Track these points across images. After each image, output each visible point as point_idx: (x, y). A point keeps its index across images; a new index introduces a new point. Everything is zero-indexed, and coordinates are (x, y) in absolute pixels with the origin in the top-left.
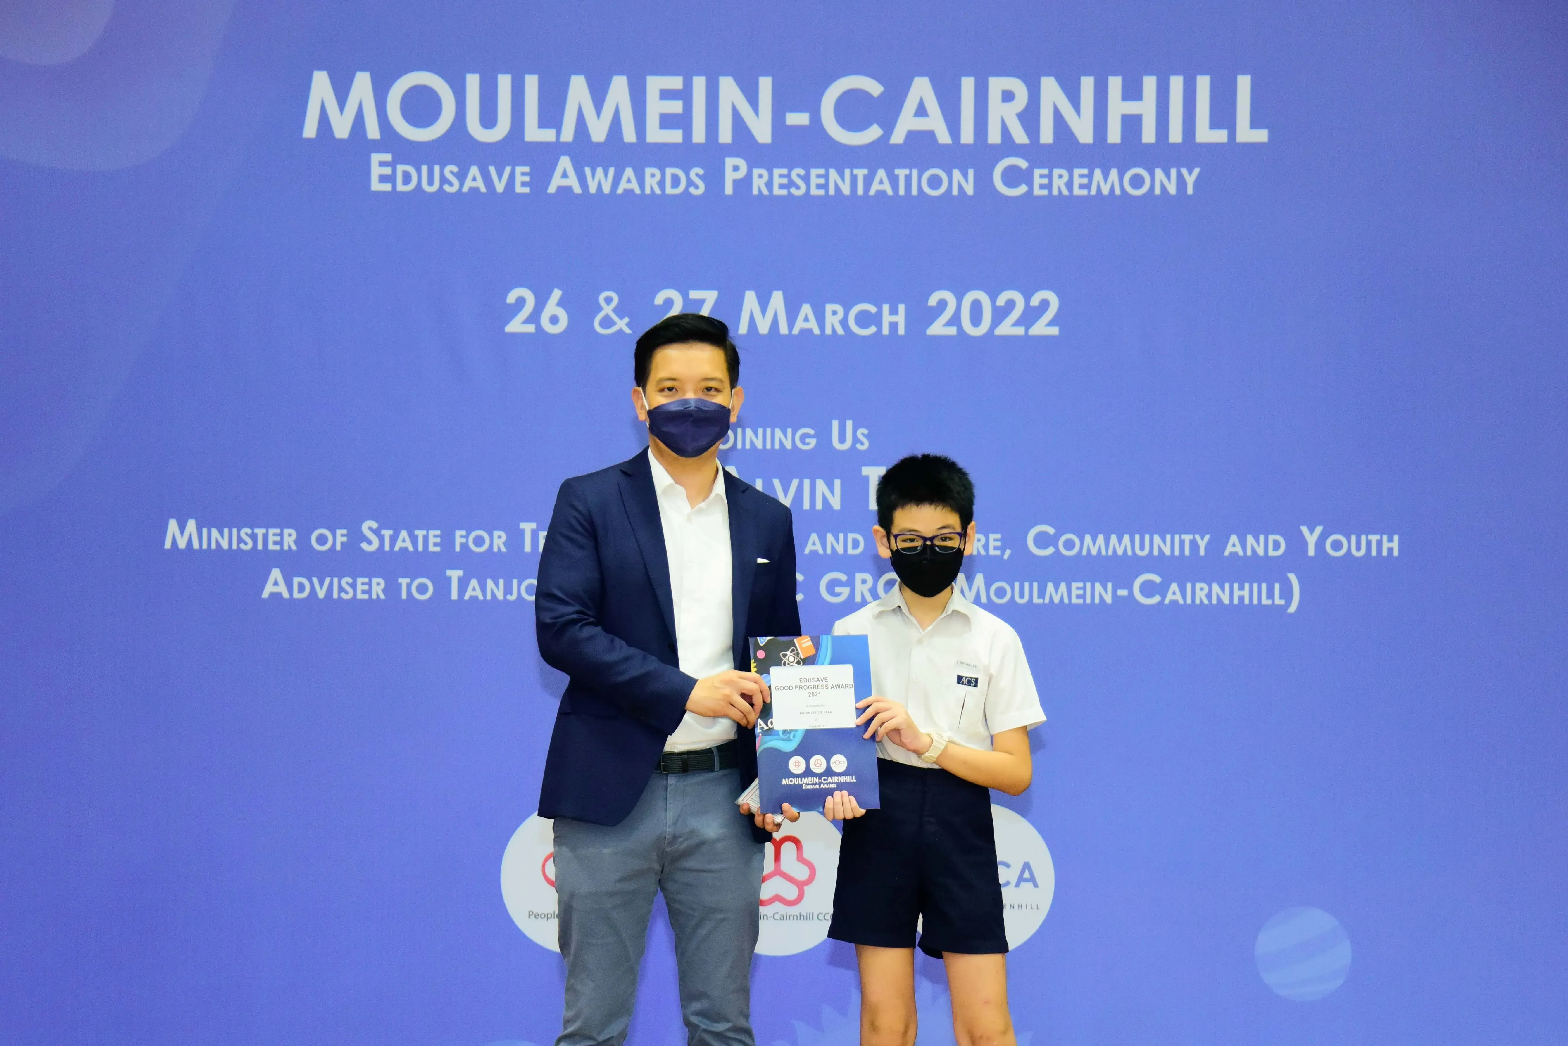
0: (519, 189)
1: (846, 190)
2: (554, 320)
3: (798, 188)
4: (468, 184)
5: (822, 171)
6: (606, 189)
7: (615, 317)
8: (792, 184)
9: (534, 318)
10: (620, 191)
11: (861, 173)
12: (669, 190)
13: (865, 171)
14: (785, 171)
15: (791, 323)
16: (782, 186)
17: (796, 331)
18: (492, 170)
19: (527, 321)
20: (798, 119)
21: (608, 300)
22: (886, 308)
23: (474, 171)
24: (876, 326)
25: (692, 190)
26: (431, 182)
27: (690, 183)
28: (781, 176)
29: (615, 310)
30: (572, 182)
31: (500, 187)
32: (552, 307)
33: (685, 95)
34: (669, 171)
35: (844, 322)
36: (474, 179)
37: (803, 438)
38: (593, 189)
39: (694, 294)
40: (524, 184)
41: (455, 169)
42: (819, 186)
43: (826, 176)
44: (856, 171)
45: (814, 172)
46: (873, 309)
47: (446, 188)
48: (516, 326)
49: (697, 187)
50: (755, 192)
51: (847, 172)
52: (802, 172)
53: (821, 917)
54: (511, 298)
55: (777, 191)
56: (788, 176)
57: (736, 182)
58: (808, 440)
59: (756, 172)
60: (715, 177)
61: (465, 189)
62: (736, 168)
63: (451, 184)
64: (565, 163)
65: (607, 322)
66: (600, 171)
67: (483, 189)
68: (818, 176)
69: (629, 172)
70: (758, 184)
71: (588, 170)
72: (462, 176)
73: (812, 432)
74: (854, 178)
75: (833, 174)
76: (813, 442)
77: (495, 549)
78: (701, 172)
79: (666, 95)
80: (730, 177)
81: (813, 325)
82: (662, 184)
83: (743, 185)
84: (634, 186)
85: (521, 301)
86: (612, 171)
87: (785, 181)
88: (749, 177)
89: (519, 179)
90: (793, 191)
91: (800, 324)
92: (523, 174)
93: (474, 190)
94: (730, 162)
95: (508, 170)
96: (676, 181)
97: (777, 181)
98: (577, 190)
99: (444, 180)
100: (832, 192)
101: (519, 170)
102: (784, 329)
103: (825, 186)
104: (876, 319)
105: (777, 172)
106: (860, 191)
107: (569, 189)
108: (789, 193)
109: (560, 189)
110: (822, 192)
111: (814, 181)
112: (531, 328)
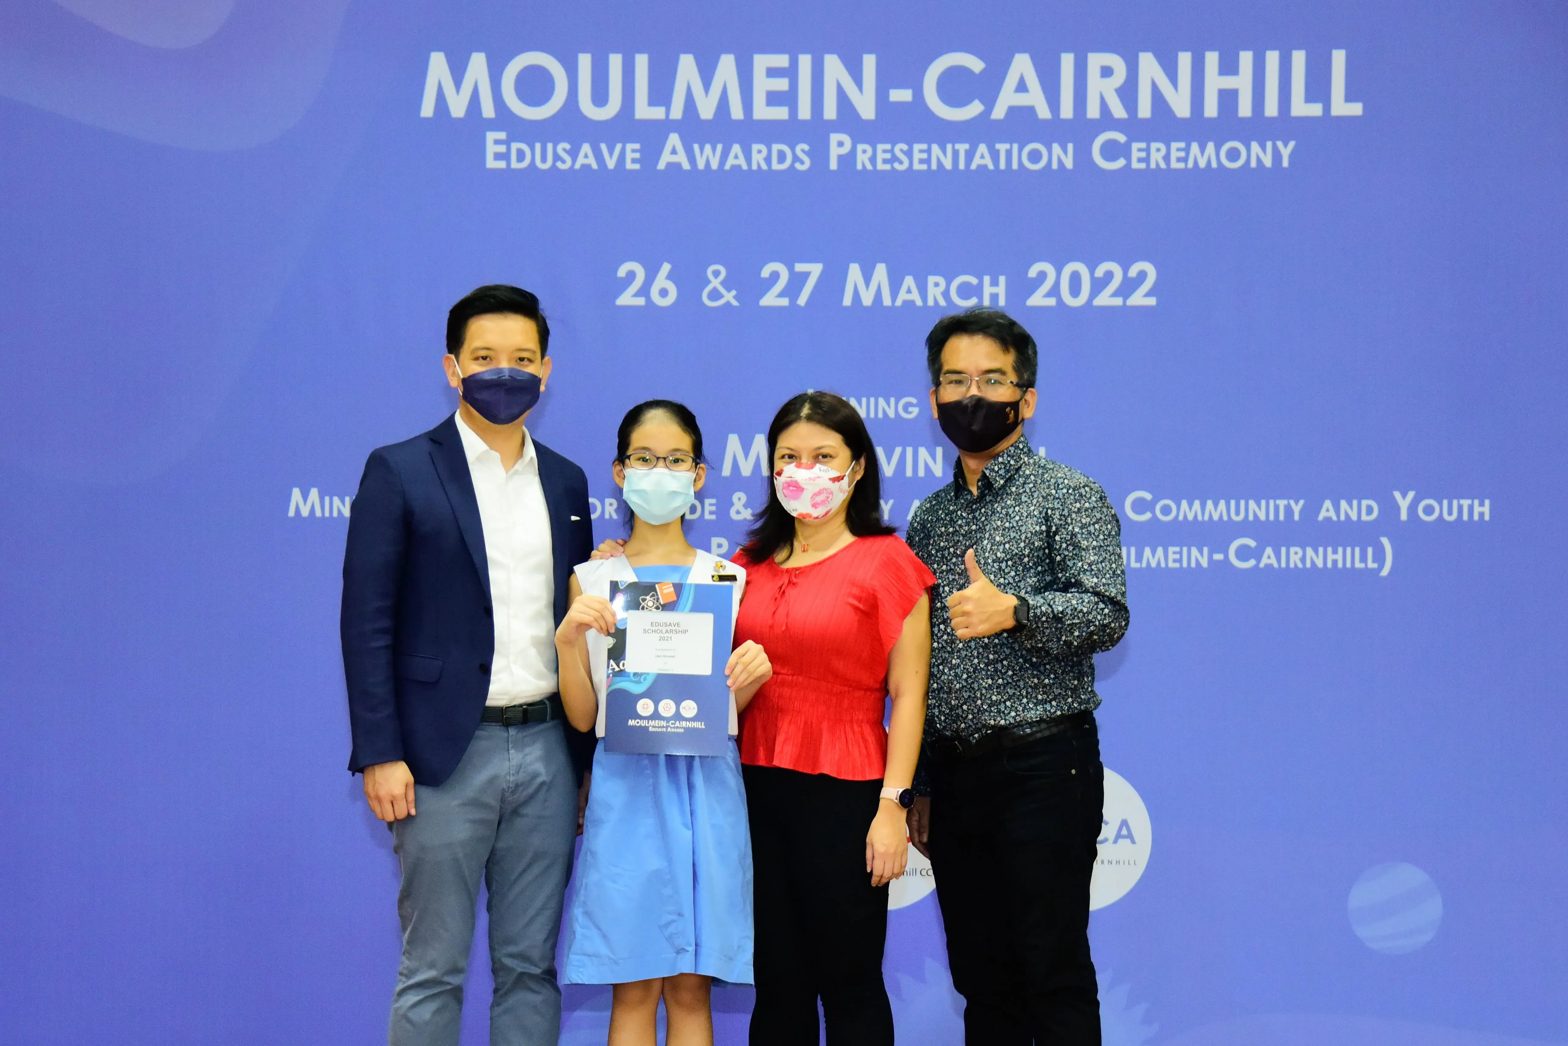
0: (630, 166)
1: (948, 164)
2: (664, 293)
3: (901, 162)
4: (580, 161)
5: (924, 146)
6: (714, 165)
7: (721, 289)
8: (894, 159)
9: (645, 291)
10: (727, 167)
11: (962, 148)
12: (776, 166)
13: (966, 146)
14: (888, 146)
15: (894, 294)
16: (885, 161)
17: (899, 303)
18: (604, 147)
19: (637, 295)
20: (901, 95)
21: (716, 274)
22: (987, 279)
23: (586, 148)
24: (977, 297)
25: (798, 166)
26: (544, 159)
27: (796, 159)
28: (885, 151)
29: (723, 283)
30: (681, 158)
31: (611, 164)
32: (661, 280)
33: (791, 72)
34: (776, 147)
35: (946, 294)
36: (586, 156)
37: (906, 408)
38: (701, 165)
39: (800, 267)
40: (634, 161)
41: (567, 146)
42: (921, 161)
43: (929, 151)
44: (957, 146)
45: (917, 147)
46: (974, 281)
47: (559, 165)
48: (627, 299)
49: (802, 163)
50: (859, 167)
51: (949, 147)
52: (905, 147)
53: (924, 873)
54: (622, 272)
55: (881, 166)
56: (892, 151)
57: (840, 157)
58: (910, 409)
59: (860, 147)
60: (819, 153)
61: (577, 166)
62: (841, 144)
63: (564, 162)
64: (674, 139)
65: (715, 295)
66: (708, 148)
67: (595, 166)
68: (921, 151)
69: (736, 148)
70: (862, 159)
71: (696, 147)
72: (574, 154)
73: (914, 400)
74: (956, 153)
75: (935, 149)
76: (915, 411)
77: (607, 516)
78: (806, 147)
79: (772, 72)
80: (835, 152)
81: (915, 297)
82: (768, 160)
83: (847, 160)
84: (742, 162)
85: (631, 275)
86: (719, 147)
87: (888, 156)
88: (853, 152)
89: (629, 156)
90: (897, 166)
91: (902, 296)
92: (633, 151)
93: (586, 167)
94: (835, 138)
95: (619, 147)
96: (782, 157)
97: (880, 156)
98: (686, 166)
99: (557, 157)
100: (934, 166)
101: (630, 147)
102: (887, 301)
103: (928, 161)
104: (978, 291)
105: (880, 147)
106: (962, 166)
107: (678, 165)
108: (892, 167)
109: (669, 165)
110: (924, 167)
111: (917, 156)
112: (641, 301)
